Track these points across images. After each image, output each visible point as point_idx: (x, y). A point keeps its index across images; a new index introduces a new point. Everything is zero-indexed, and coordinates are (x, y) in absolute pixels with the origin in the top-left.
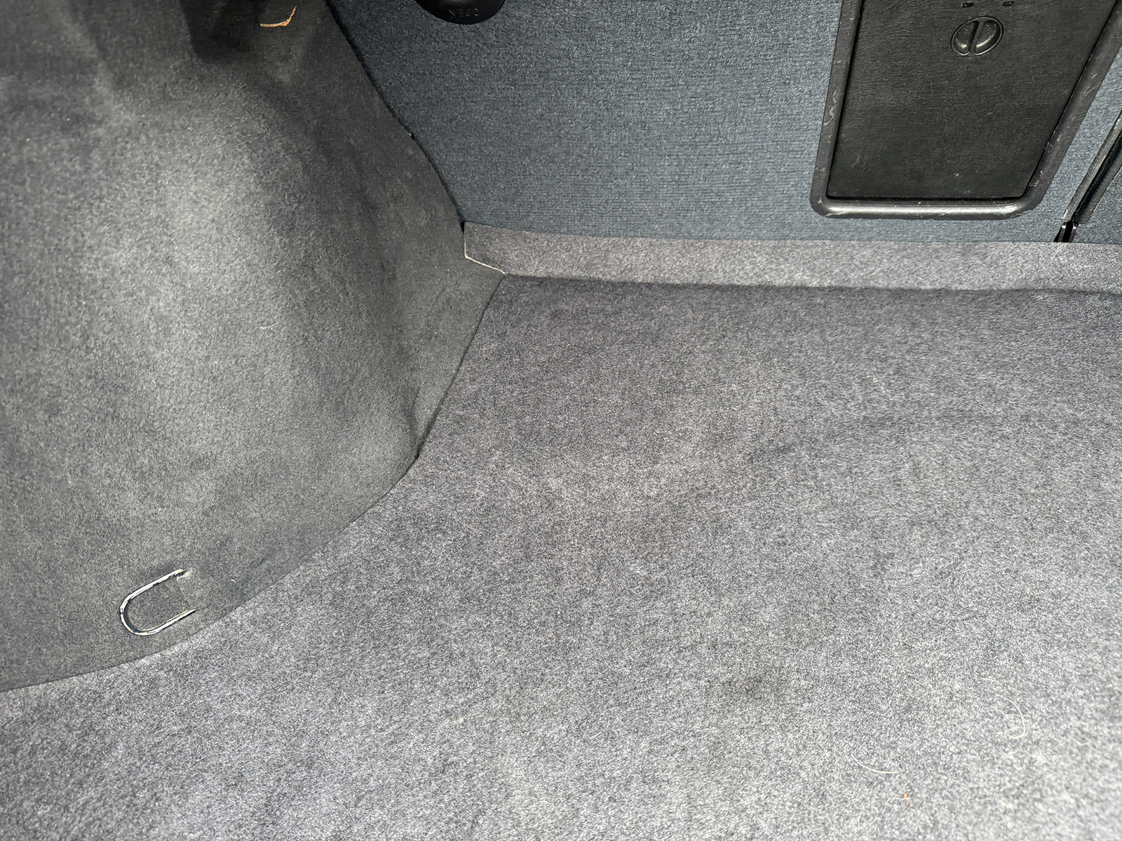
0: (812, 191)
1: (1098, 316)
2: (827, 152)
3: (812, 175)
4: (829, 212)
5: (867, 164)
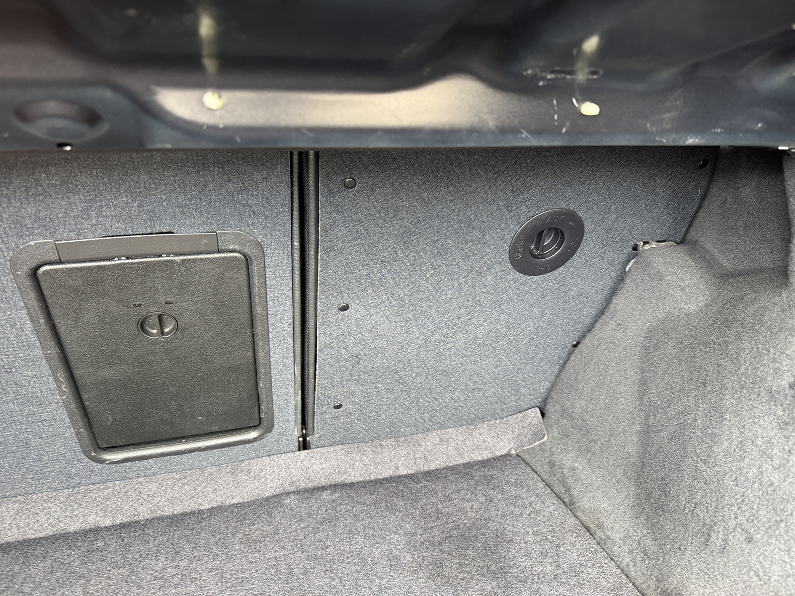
0: (81, 447)
1: (326, 510)
2: (78, 417)
3: (74, 436)
4: (106, 460)
5: (120, 420)
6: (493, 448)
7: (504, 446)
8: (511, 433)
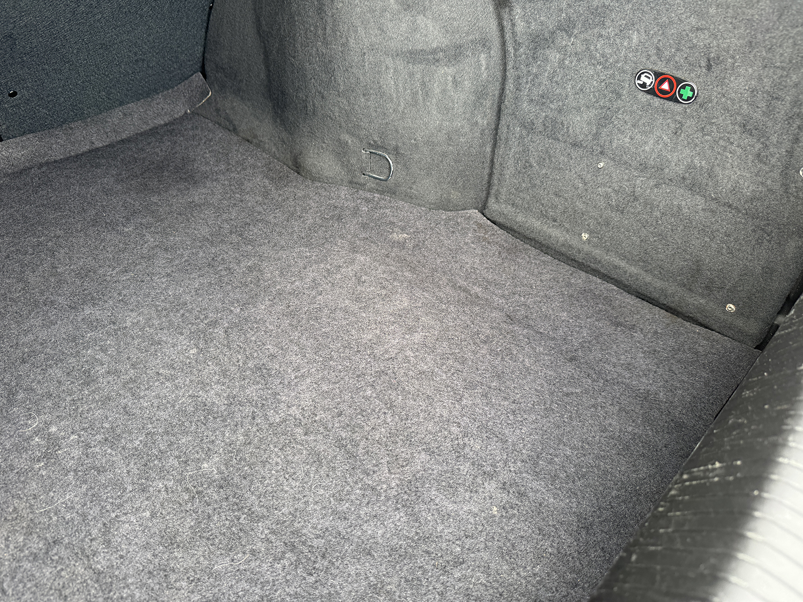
1: (39, 179)
6: (172, 113)
7: (181, 109)
8: (183, 98)
